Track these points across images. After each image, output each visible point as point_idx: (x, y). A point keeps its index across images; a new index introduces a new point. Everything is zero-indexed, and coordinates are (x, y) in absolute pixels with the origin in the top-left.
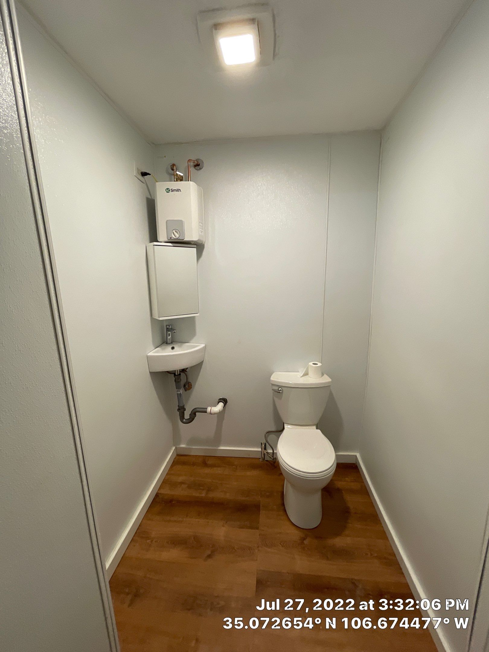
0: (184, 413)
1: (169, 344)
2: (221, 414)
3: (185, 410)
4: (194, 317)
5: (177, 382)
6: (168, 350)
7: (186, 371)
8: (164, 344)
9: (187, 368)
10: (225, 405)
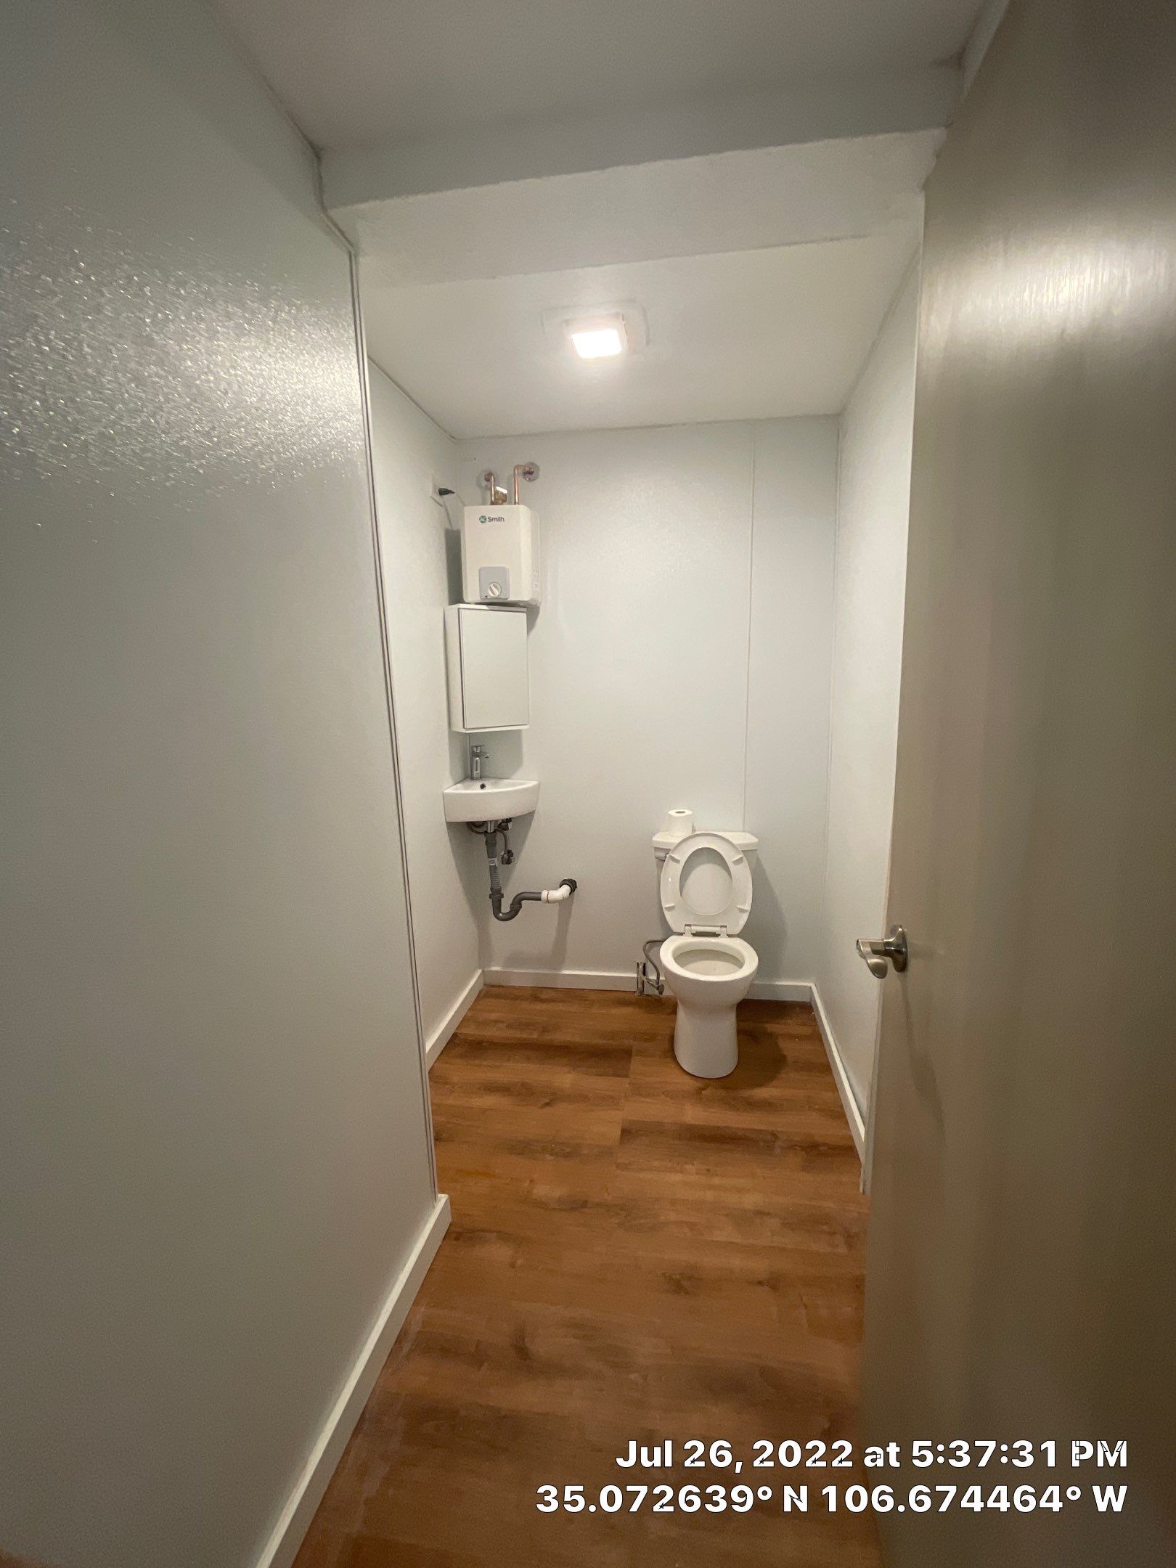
0: (500, 901)
1: (477, 779)
2: (565, 904)
3: (502, 896)
4: (519, 731)
5: (491, 845)
6: (475, 789)
7: (506, 828)
8: (469, 779)
9: (509, 820)
10: (573, 891)
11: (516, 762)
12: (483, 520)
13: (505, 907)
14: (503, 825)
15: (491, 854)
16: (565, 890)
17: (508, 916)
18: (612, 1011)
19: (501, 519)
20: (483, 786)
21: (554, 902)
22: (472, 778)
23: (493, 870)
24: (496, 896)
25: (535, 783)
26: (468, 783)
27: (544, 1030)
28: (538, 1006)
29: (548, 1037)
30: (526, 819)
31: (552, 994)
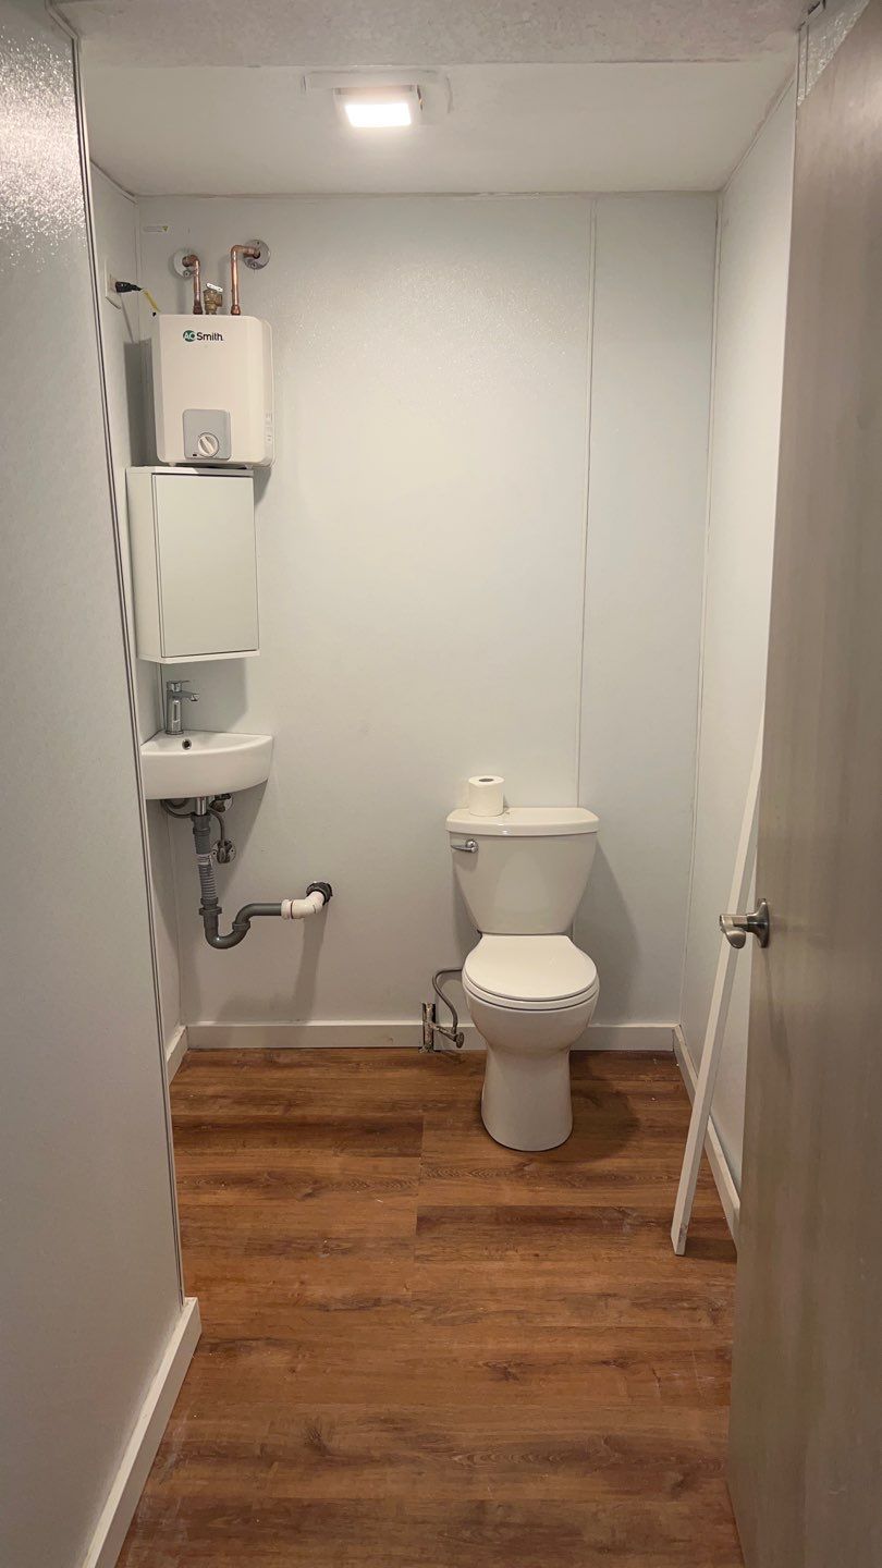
0: (217, 917)
1: (176, 734)
2: (315, 919)
3: (220, 911)
4: (240, 659)
5: (200, 833)
6: (173, 749)
7: (222, 809)
8: (163, 733)
9: (228, 796)
10: (326, 901)
11: (238, 707)
12: (189, 336)
13: (225, 928)
14: (217, 804)
15: (201, 848)
16: (316, 899)
17: (231, 940)
18: (390, 1074)
19: (217, 337)
20: (187, 745)
21: (302, 916)
22: (168, 732)
23: (205, 872)
24: (210, 911)
25: (264, 740)
26: (164, 739)
27: (290, 1105)
28: (278, 1074)
29: (297, 1112)
30: (254, 794)
31: (296, 1057)
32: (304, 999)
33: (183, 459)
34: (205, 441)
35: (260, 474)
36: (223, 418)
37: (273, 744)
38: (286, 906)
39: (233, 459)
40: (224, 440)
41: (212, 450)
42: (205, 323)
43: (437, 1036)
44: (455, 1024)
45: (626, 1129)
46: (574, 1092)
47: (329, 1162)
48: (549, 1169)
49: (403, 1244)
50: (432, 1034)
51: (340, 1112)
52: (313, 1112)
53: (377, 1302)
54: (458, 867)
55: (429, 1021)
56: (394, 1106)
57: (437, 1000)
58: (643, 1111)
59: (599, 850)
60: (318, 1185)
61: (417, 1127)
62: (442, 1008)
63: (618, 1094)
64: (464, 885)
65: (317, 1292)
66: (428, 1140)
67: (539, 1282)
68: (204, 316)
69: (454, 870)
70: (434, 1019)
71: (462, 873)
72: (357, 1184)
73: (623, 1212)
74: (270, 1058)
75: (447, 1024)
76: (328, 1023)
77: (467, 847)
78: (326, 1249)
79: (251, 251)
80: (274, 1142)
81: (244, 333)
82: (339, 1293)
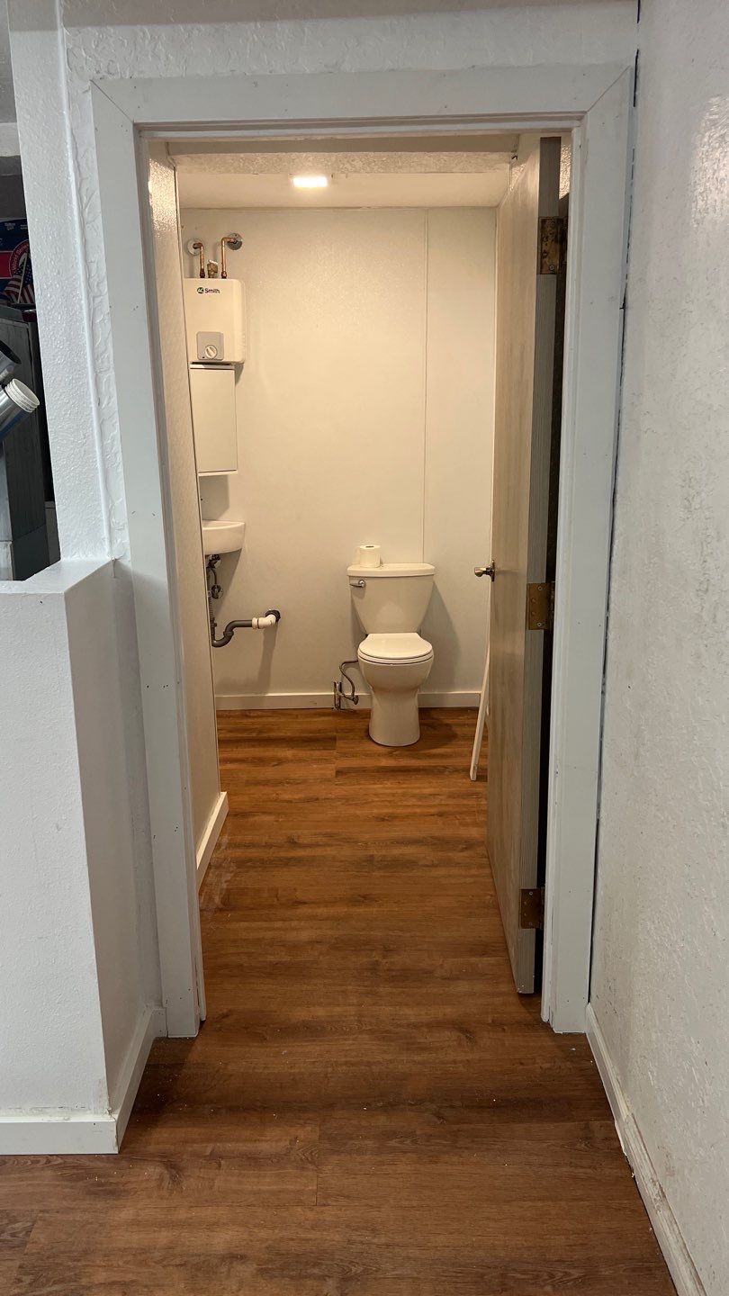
0: (214, 630)
2: (273, 629)
3: (218, 623)
4: (226, 476)
7: (215, 566)
9: (219, 557)
10: (277, 621)
11: (224, 505)
12: (201, 290)
13: (220, 635)
14: (213, 563)
16: (272, 618)
17: (221, 643)
18: (315, 719)
19: (217, 291)
21: (265, 628)
24: (212, 624)
25: (240, 524)
27: (260, 732)
28: (250, 720)
29: (265, 735)
30: (234, 555)
31: (259, 713)
32: (264, 680)
33: (197, 360)
34: (210, 351)
35: (238, 368)
36: (220, 336)
37: (245, 525)
38: (255, 621)
39: (225, 360)
40: (220, 349)
41: (213, 355)
42: (208, 283)
43: (343, 699)
44: (353, 692)
45: (450, 737)
46: (421, 724)
47: (288, 753)
48: (407, 753)
49: (329, 780)
50: (340, 699)
51: (289, 734)
52: (272, 735)
53: (317, 799)
54: (354, 598)
55: (338, 691)
56: (319, 731)
57: (342, 680)
58: (458, 731)
59: (435, 587)
60: (280, 762)
61: (334, 739)
62: (346, 684)
63: (447, 725)
64: (358, 608)
65: (286, 797)
66: (339, 744)
67: (400, 791)
68: (206, 280)
69: (352, 601)
70: (341, 691)
71: (356, 600)
72: (301, 760)
73: (446, 767)
74: (245, 714)
75: (349, 694)
76: (278, 694)
77: (359, 585)
78: (288, 783)
79: (232, 240)
80: (253, 746)
81: (231, 289)
82: (297, 797)
